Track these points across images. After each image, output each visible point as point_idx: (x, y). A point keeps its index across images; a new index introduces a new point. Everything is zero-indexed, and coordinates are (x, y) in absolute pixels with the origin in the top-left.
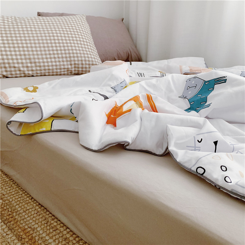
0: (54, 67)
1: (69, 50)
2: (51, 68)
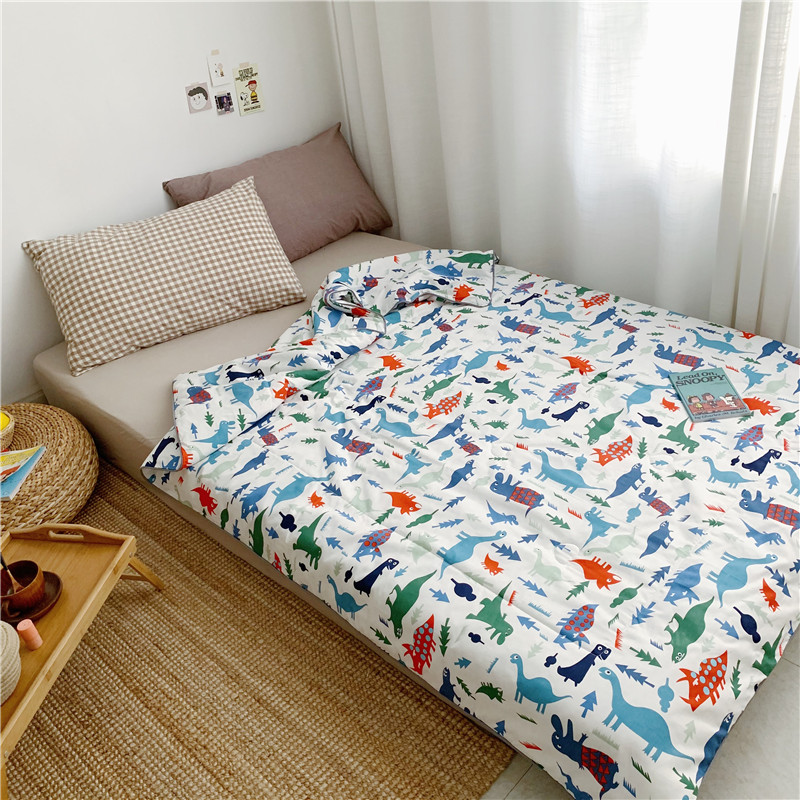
0: (215, 312)
1: (233, 276)
2: (209, 314)
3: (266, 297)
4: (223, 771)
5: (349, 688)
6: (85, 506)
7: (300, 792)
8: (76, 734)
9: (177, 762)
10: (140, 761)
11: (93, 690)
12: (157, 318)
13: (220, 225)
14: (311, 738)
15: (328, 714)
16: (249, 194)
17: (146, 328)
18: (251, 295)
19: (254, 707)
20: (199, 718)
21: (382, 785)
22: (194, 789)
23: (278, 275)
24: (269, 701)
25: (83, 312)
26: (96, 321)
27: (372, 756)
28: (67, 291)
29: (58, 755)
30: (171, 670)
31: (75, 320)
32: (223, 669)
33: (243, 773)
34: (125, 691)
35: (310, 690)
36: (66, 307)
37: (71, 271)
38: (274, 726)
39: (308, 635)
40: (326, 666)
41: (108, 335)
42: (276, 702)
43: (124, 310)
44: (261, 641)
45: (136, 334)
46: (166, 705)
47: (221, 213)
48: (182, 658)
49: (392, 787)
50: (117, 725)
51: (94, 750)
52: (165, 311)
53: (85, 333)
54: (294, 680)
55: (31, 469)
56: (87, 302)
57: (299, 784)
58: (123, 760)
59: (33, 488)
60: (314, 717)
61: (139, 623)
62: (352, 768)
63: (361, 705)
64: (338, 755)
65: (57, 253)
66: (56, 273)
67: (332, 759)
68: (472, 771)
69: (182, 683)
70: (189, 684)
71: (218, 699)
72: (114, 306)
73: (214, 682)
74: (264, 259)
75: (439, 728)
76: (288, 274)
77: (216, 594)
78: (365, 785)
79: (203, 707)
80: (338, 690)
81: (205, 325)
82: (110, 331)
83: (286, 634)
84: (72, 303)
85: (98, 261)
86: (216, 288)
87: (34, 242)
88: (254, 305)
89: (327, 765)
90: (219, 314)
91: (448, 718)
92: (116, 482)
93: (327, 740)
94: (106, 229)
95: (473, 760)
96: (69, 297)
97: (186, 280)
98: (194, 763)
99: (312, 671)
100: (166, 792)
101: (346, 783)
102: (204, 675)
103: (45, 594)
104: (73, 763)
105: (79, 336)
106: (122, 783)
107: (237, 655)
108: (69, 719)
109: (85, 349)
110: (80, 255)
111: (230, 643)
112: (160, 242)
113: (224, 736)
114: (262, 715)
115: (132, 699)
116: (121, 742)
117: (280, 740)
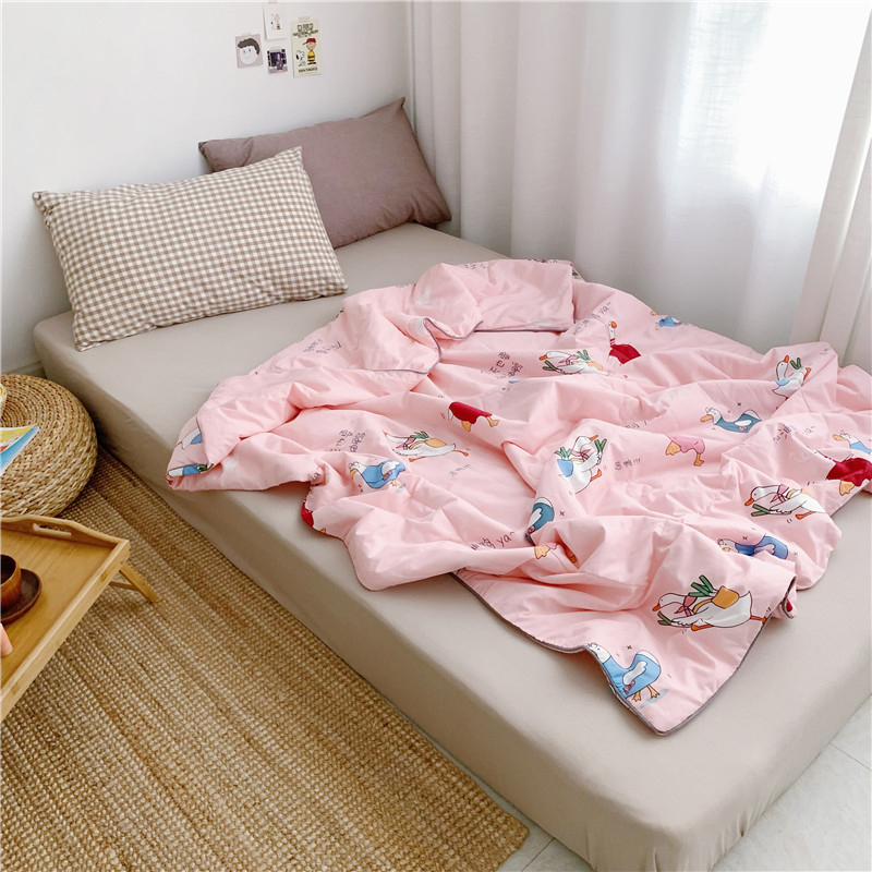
0: (243, 294)
1: (268, 256)
2: (236, 296)
3: (302, 284)
4: (201, 817)
5: (352, 738)
6: (78, 499)
7: (285, 850)
8: (40, 755)
9: (150, 800)
10: (109, 794)
11: (64, 707)
12: (177, 294)
13: (258, 197)
14: (303, 790)
15: (326, 765)
16: (295, 166)
17: (164, 305)
18: (285, 280)
19: (244, 747)
20: (181, 752)
21: (377, 853)
22: (166, 833)
23: (318, 261)
24: (260, 743)
25: (95, 279)
26: (109, 291)
27: (370, 818)
28: (79, 254)
29: (18, 778)
30: (155, 695)
31: (85, 287)
32: (213, 701)
33: (223, 821)
34: (100, 713)
35: (308, 735)
36: (77, 271)
37: (85, 232)
38: (264, 771)
39: (312, 672)
40: (329, 709)
41: (121, 308)
42: (269, 744)
43: (142, 282)
44: (259, 674)
45: (153, 311)
46: (145, 734)
47: (261, 184)
48: (169, 683)
49: (388, 855)
50: (86, 750)
51: (58, 776)
52: (188, 288)
53: (96, 304)
54: (291, 721)
55: (20, 451)
56: (100, 269)
57: (285, 840)
58: (90, 791)
59: (20, 473)
60: (309, 766)
61: (123, 637)
62: (346, 828)
63: (364, 758)
64: (331, 812)
65: (71, 209)
66: (69, 232)
67: (324, 816)
68: (480, 848)
69: (165, 711)
70: (173, 712)
71: (205, 733)
72: (130, 276)
73: (201, 714)
74: (304, 241)
75: (448, 795)
76: (330, 261)
77: (214, 614)
78: (358, 850)
79: (186, 741)
80: (340, 739)
81: (231, 308)
82: (124, 303)
83: (288, 668)
84: (83, 268)
85: (117, 223)
86: (247, 268)
87: (47, 194)
88: (288, 292)
89: (318, 823)
90: (248, 297)
91: (460, 784)
92: (114, 474)
93: (321, 794)
94: (129, 188)
95: (482, 836)
96: (81, 261)
97: (214, 254)
98: (169, 803)
99: (313, 713)
100: (134, 832)
101: (337, 845)
102: (191, 705)
103: (21, 596)
104: (33, 788)
105: (88, 306)
106: (86, 817)
107: (230, 686)
108: (34, 738)
109: (94, 321)
110: (98, 214)
111: (223, 671)
112: (189, 209)
113: (206, 777)
114: (251, 757)
115: (107, 722)
116: (90, 770)
117: (269, 788)
